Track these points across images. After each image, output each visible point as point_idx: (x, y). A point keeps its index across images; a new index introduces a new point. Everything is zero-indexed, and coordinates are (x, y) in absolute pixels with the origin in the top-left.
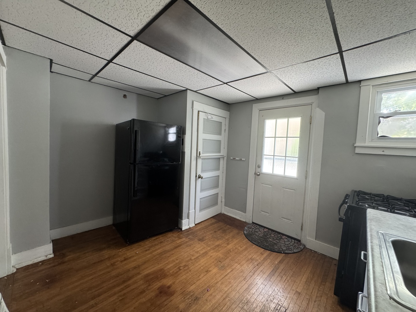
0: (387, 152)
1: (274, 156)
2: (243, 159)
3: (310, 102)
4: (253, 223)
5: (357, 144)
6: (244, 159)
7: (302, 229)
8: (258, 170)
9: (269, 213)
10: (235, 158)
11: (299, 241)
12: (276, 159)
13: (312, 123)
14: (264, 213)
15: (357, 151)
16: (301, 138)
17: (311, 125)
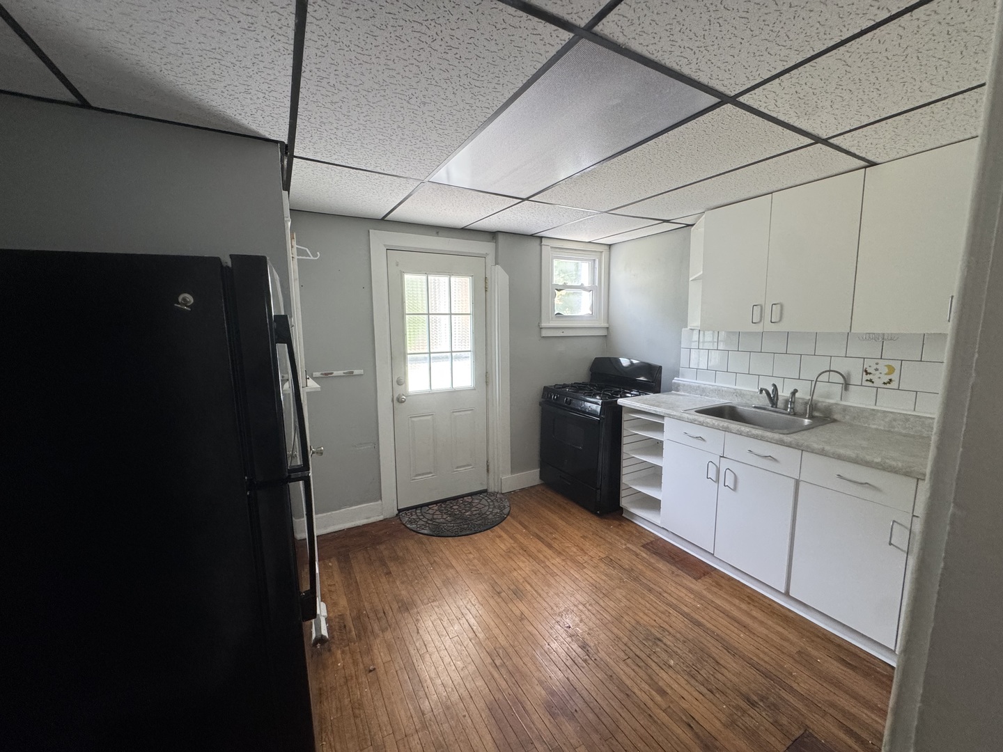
0: (567, 333)
1: (430, 353)
2: (356, 372)
3: (483, 252)
4: (400, 511)
5: (543, 325)
6: (361, 372)
7: (488, 471)
8: (399, 390)
9: (430, 473)
10: (332, 373)
11: (485, 491)
12: (434, 358)
13: (488, 290)
14: (420, 477)
15: (545, 333)
16: (475, 315)
17: (488, 293)
